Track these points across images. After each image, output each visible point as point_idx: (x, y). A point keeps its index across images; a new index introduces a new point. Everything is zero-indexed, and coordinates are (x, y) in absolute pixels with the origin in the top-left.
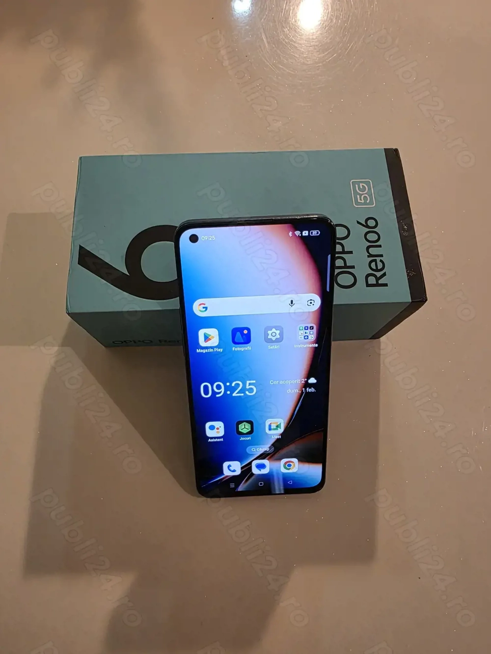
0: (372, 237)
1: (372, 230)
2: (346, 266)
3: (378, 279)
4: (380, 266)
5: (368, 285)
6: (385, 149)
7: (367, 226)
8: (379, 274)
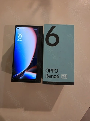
0: (55, 77)
1: (57, 77)
2: (50, 71)
3: (47, 76)
4: (49, 77)
5: (46, 74)
6: (74, 83)
7: (57, 76)
8: (48, 76)
